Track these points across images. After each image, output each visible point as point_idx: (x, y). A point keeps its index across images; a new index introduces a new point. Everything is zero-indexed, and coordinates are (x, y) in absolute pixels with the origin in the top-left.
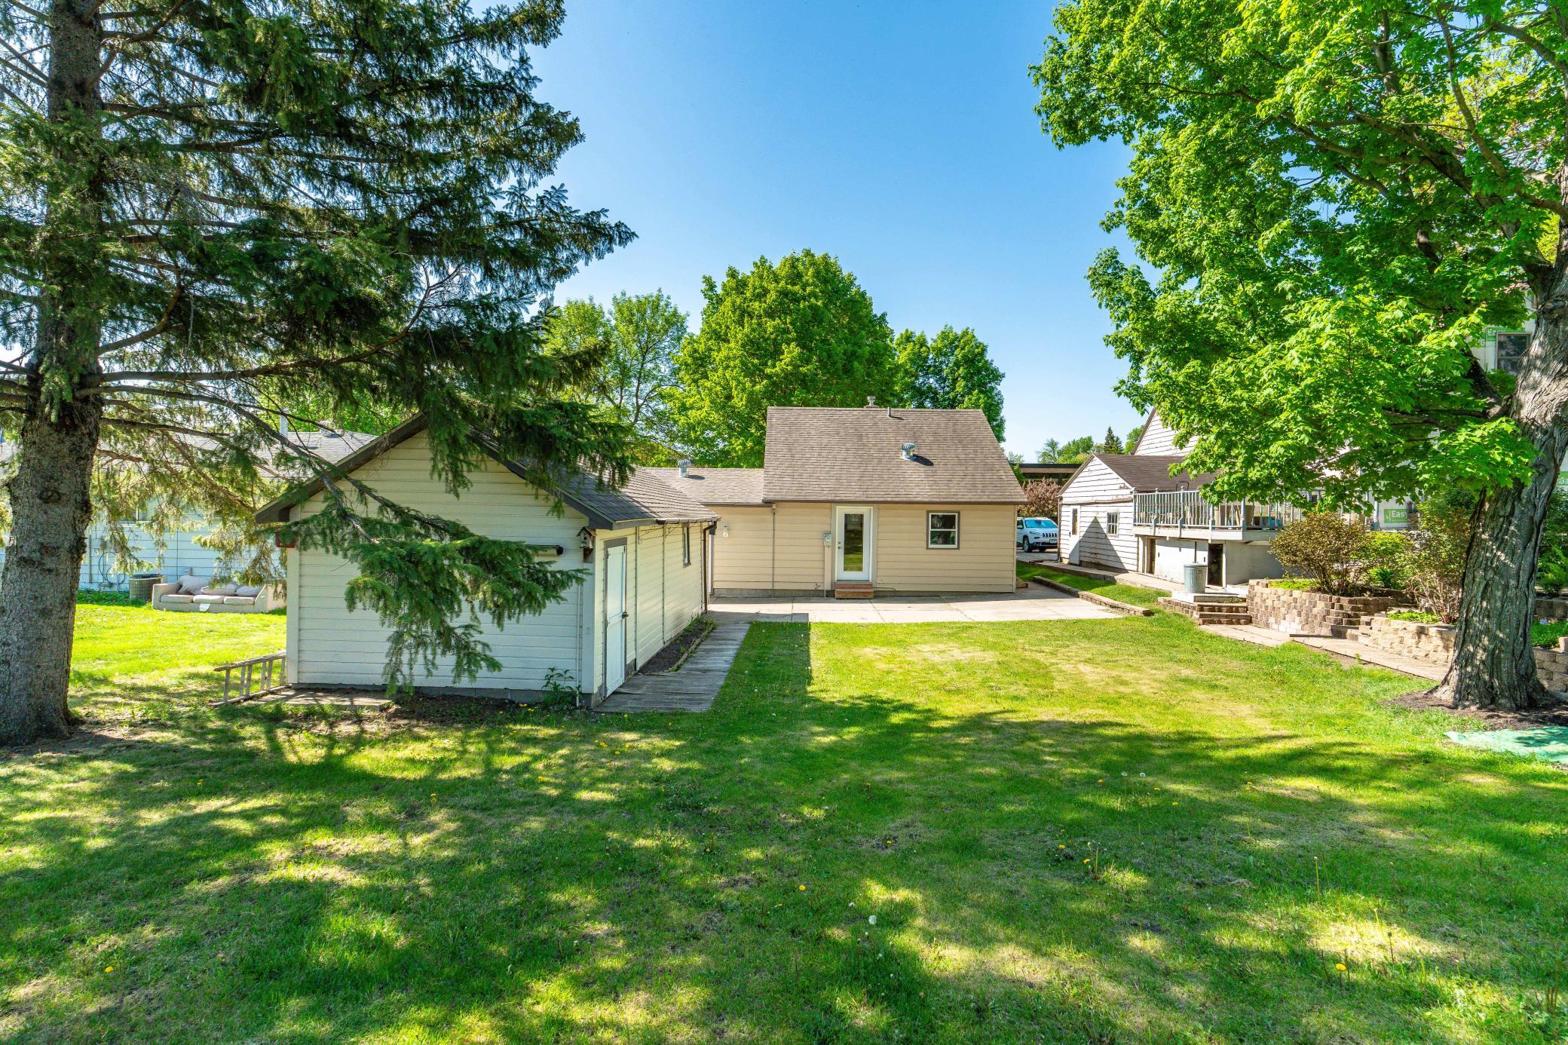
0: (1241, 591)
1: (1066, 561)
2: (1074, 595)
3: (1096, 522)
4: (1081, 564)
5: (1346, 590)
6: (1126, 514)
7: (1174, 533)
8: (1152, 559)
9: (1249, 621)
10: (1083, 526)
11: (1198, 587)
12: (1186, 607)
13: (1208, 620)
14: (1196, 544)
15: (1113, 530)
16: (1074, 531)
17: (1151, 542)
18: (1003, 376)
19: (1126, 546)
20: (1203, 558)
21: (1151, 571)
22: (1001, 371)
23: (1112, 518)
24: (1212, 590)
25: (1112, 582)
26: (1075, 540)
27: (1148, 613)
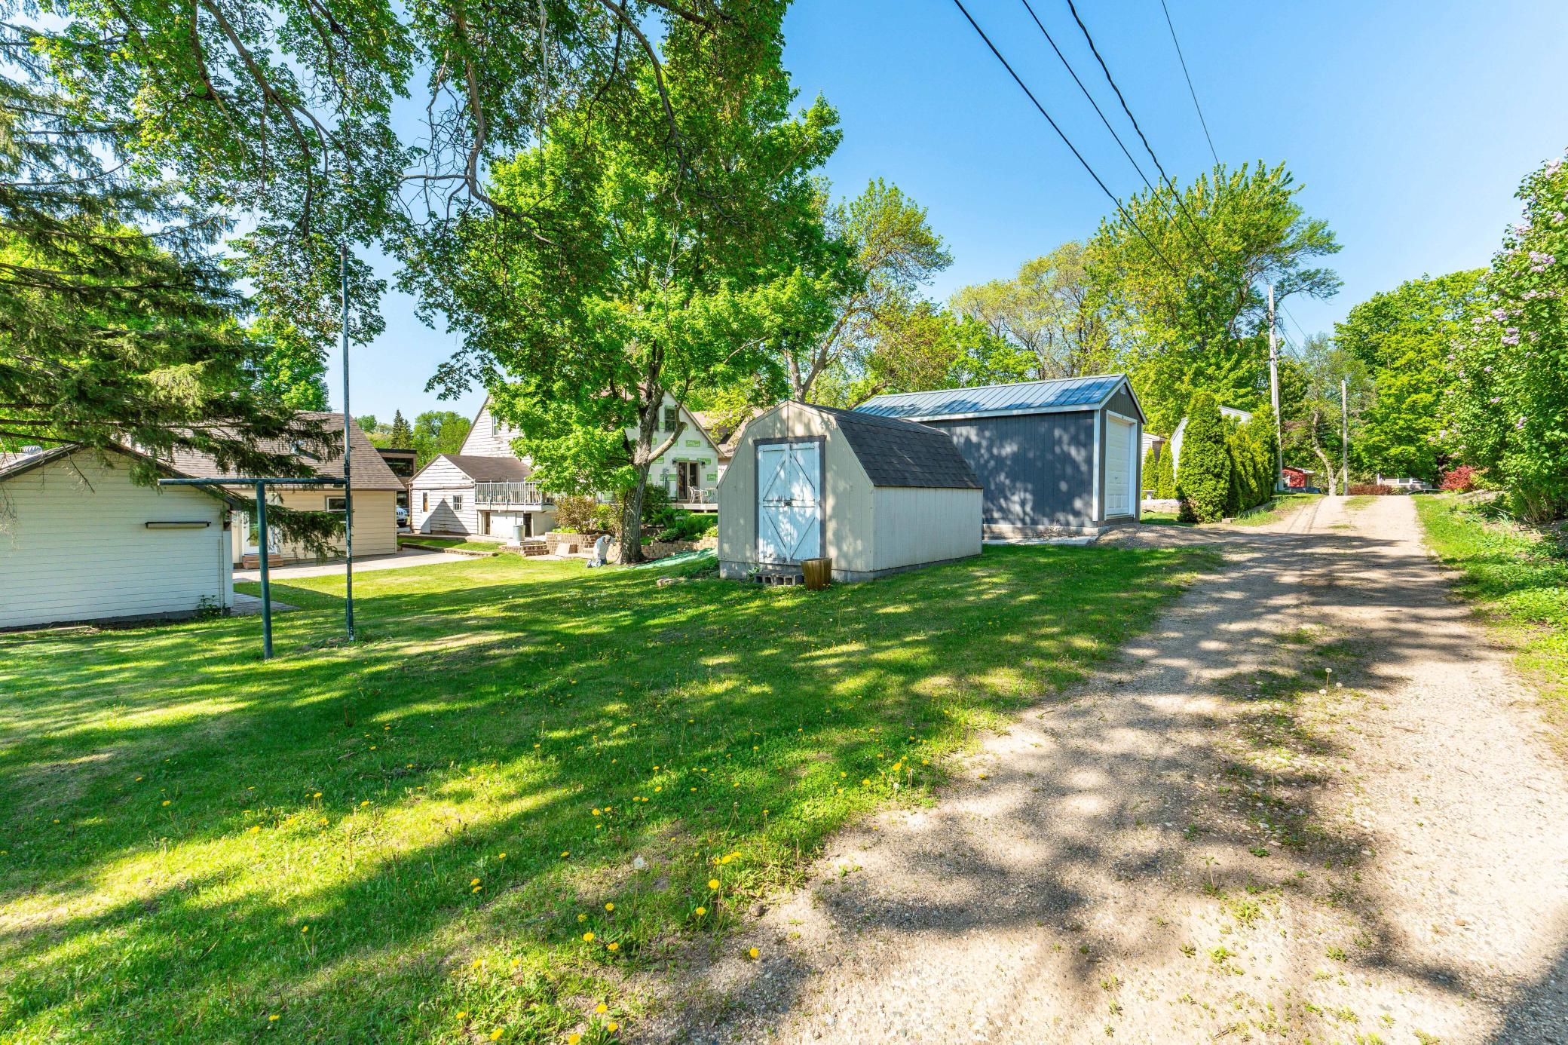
0: (542, 538)
1: (417, 532)
2: (441, 551)
3: (444, 502)
4: (432, 532)
5: (589, 532)
6: (469, 497)
7: (504, 508)
8: (488, 525)
9: (548, 552)
10: (432, 506)
11: (521, 539)
12: (516, 549)
13: (528, 554)
14: (516, 513)
15: (458, 507)
16: (425, 509)
17: (487, 514)
19: (468, 517)
20: (521, 521)
21: (487, 532)
23: (457, 499)
24: (528, 539)
25: (464, 541)
26: (426, 515)
27: (495, 555)
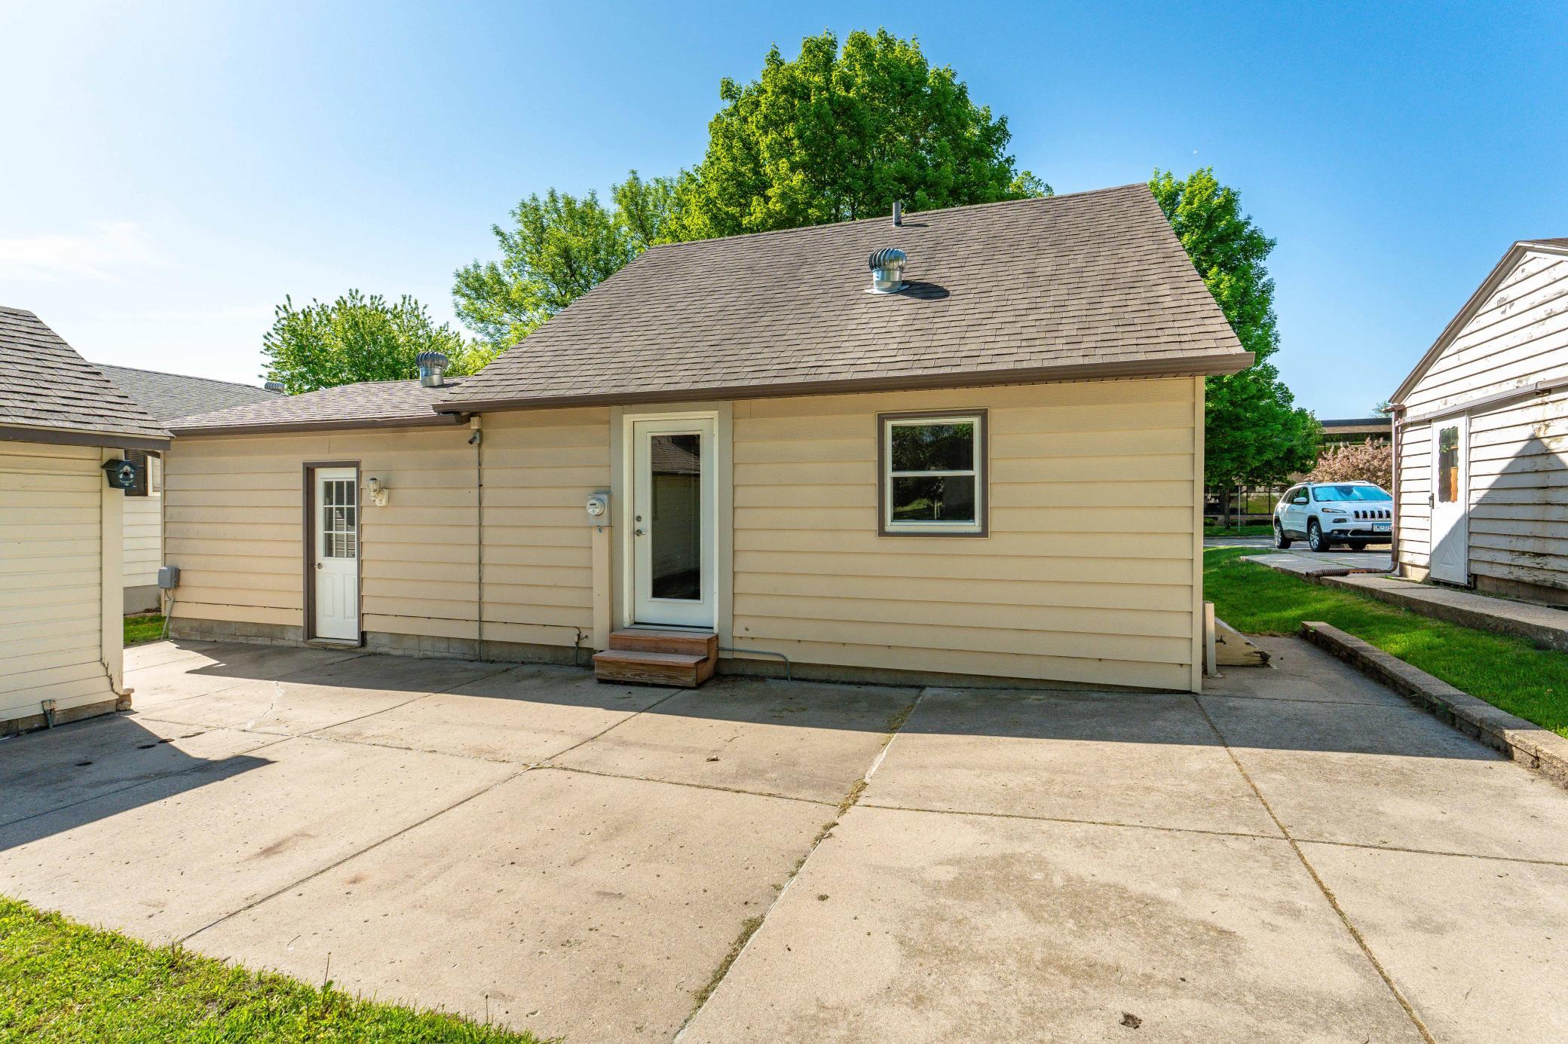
1: (1417, 575)
4: (1473, 584)
16: (1447, 491)
18: (1272, 244)
22: (1268, 236)
26: (1449, 514)
